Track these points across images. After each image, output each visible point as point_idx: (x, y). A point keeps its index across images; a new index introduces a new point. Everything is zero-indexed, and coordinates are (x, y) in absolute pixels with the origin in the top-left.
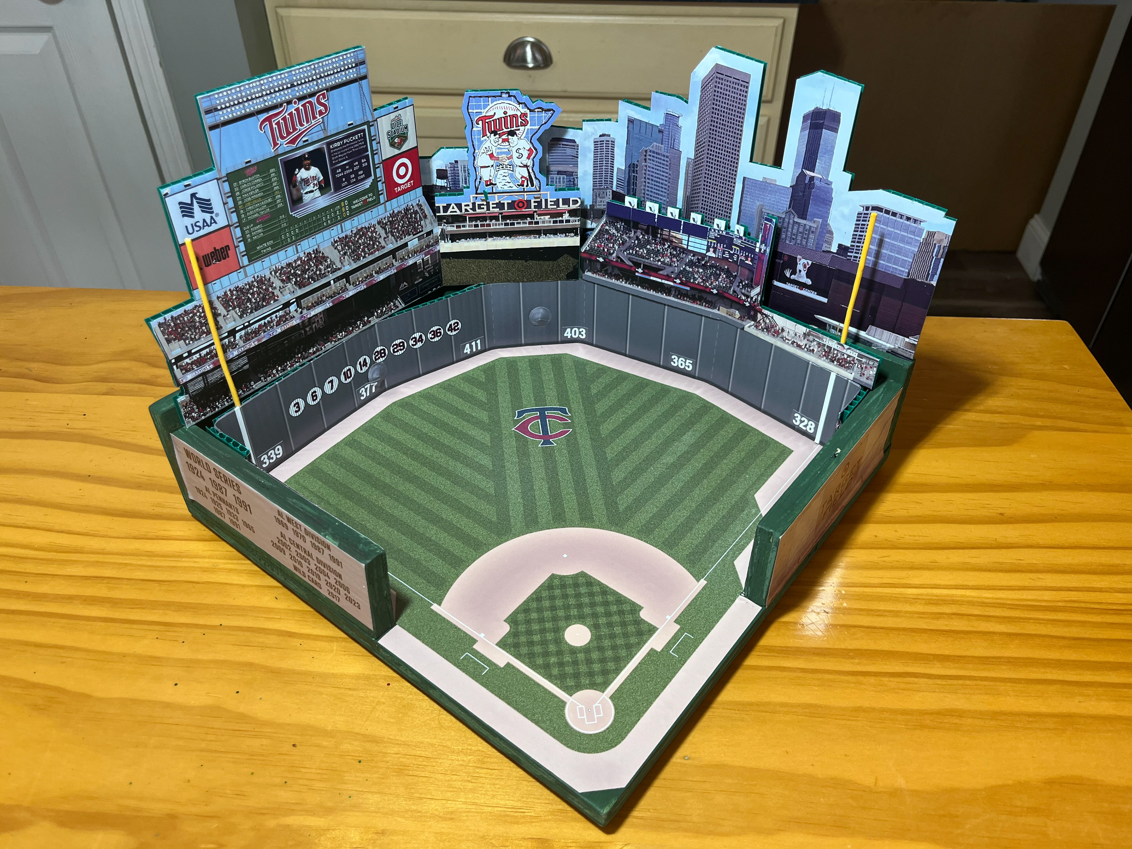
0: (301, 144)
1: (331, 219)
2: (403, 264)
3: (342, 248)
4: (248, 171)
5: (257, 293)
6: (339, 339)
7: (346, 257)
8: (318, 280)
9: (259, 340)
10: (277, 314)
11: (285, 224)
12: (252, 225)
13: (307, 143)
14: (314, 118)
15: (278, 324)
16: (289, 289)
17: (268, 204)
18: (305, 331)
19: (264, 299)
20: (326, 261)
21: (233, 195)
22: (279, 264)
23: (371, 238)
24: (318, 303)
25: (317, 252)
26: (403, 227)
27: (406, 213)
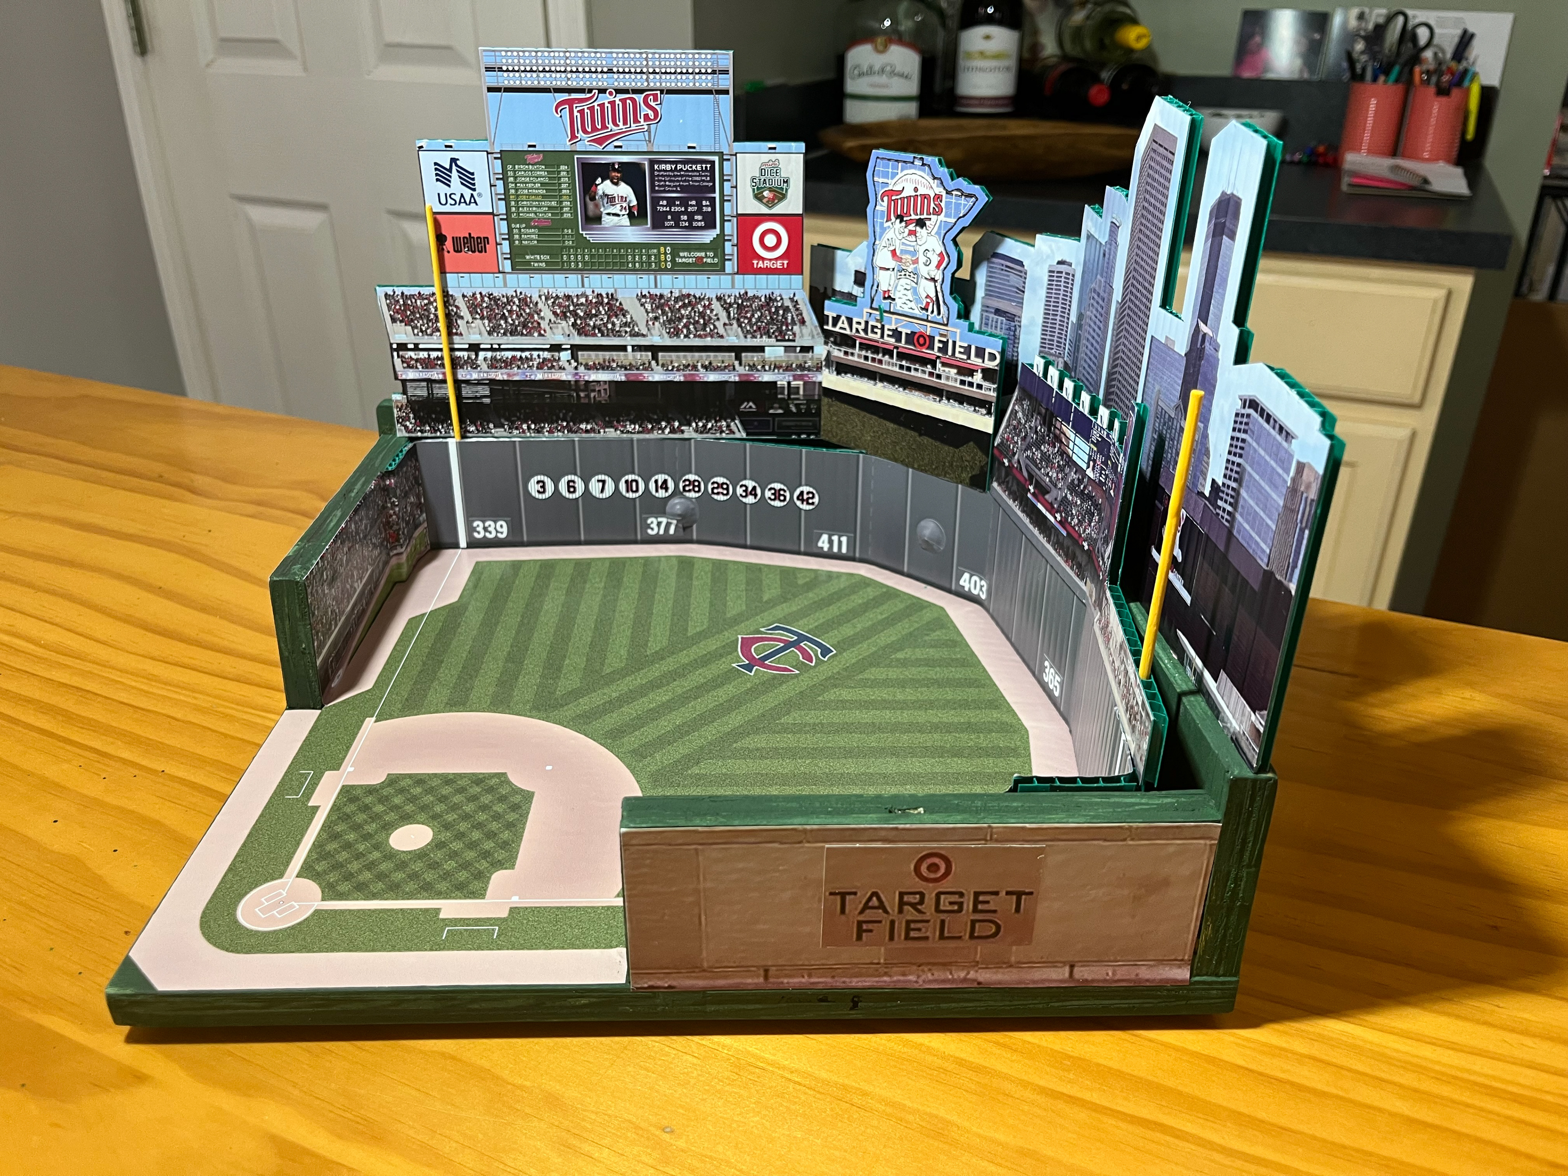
0: (610, 148)
1: (641, 263)
2: (752, 375)
3: (652, 309)
4: (529, 157)
5: (517, 315)
6: (628, 432)
7: (657, 324)
8: (608, 335)
9: (509, 375)
10: (541, 353)
11: (571, 242)
12: (524, 225)
13: (619, 150)
14: (636, 121)
15: (540, 367)
16: (563, 328)
17: (550, 208)
18: (578, 395)
19: (525, 326)
20: (624, 316)
21: (504, 179)
22: (554, 290)
23: (702, 315)
24: (604, 367)
25: (612, 297)
26: (759, 319)
27: (768, 304)
